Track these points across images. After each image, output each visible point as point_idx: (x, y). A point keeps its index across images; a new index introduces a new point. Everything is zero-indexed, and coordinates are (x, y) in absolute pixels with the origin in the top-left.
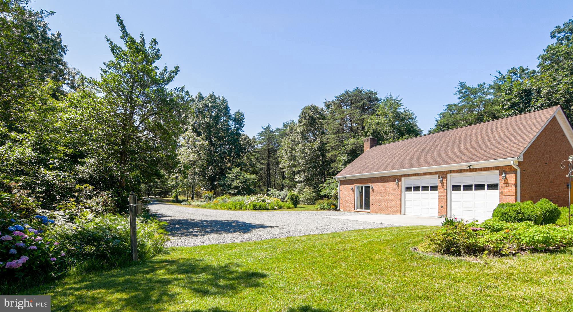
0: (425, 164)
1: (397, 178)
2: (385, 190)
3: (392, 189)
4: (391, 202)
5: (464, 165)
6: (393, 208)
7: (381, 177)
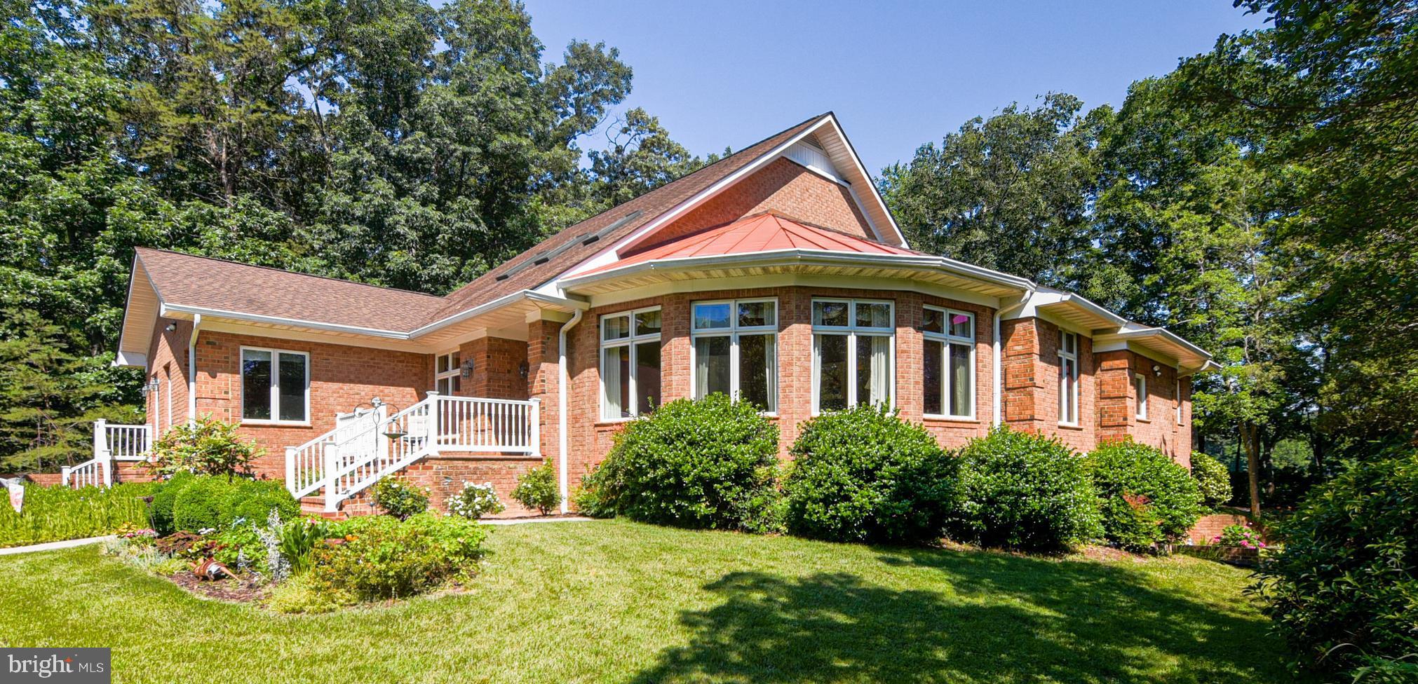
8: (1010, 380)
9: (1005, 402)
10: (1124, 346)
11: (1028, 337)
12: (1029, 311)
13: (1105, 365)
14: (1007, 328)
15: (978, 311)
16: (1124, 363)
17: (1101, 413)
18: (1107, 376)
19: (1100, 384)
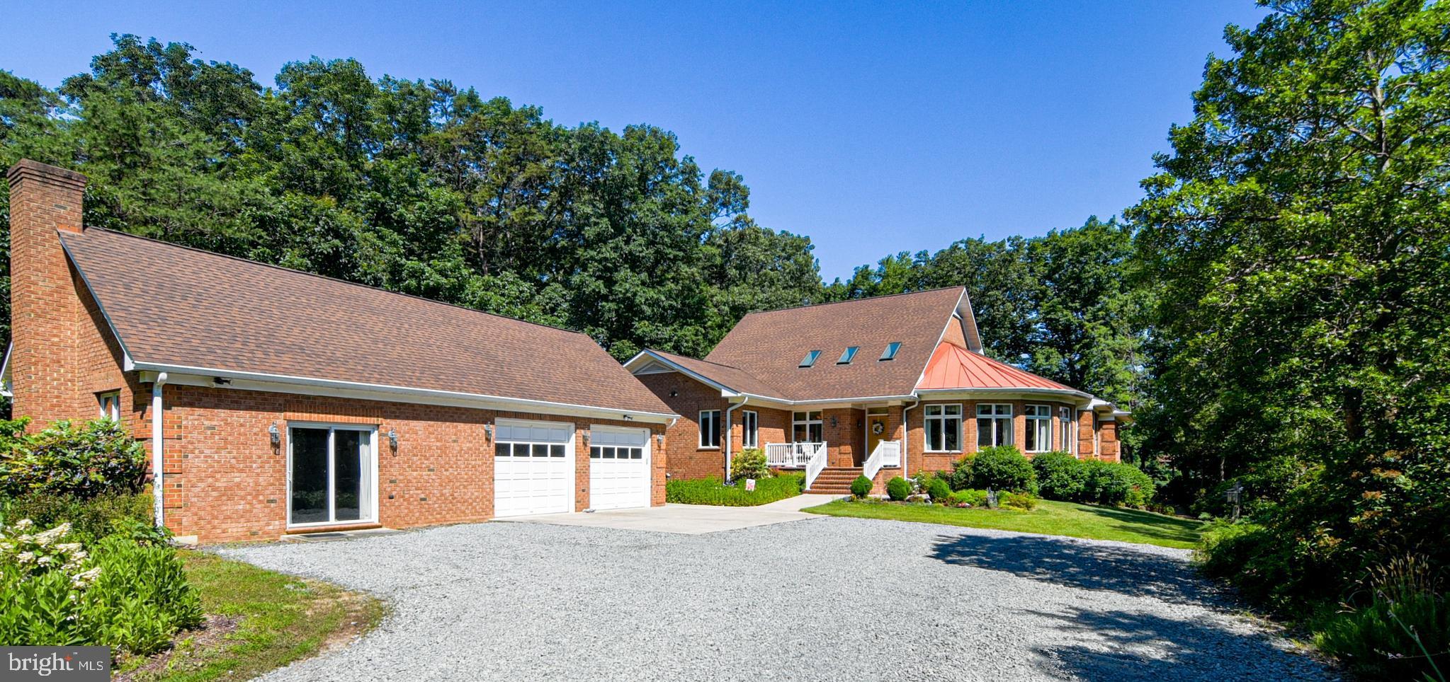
0: (555, 395)
1: (485, 416)
2: (443, 450)
3: (470, 449)
4: (465, 487)
5: (616, 413)
6: (471, 504)
7: (427, 406)
8: (1082, 437)
9: (1079, 446)
10: (1113, 419)
11: (1088, 418)
12: (1090, 407)
13: (1104, 426)
14: (1080, 413)
15: (1072, 407)
16: (1113, 426)
17: (1103, 448)
18: (1106, 432)
19: (1102, 435)
